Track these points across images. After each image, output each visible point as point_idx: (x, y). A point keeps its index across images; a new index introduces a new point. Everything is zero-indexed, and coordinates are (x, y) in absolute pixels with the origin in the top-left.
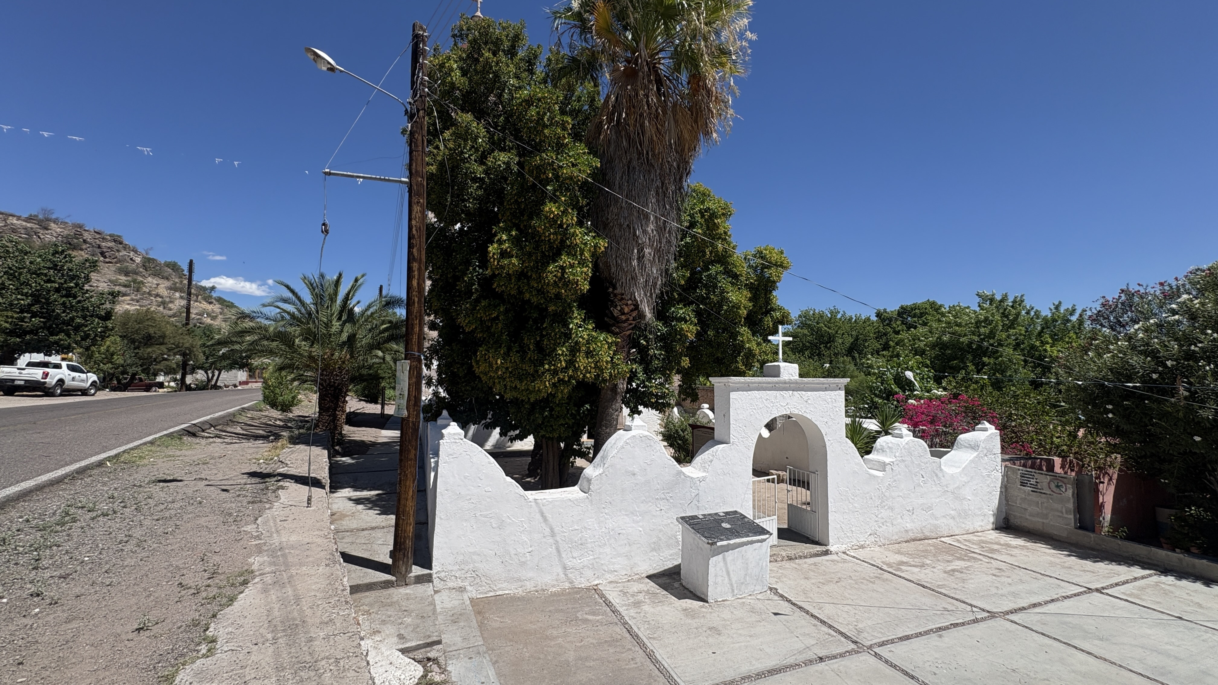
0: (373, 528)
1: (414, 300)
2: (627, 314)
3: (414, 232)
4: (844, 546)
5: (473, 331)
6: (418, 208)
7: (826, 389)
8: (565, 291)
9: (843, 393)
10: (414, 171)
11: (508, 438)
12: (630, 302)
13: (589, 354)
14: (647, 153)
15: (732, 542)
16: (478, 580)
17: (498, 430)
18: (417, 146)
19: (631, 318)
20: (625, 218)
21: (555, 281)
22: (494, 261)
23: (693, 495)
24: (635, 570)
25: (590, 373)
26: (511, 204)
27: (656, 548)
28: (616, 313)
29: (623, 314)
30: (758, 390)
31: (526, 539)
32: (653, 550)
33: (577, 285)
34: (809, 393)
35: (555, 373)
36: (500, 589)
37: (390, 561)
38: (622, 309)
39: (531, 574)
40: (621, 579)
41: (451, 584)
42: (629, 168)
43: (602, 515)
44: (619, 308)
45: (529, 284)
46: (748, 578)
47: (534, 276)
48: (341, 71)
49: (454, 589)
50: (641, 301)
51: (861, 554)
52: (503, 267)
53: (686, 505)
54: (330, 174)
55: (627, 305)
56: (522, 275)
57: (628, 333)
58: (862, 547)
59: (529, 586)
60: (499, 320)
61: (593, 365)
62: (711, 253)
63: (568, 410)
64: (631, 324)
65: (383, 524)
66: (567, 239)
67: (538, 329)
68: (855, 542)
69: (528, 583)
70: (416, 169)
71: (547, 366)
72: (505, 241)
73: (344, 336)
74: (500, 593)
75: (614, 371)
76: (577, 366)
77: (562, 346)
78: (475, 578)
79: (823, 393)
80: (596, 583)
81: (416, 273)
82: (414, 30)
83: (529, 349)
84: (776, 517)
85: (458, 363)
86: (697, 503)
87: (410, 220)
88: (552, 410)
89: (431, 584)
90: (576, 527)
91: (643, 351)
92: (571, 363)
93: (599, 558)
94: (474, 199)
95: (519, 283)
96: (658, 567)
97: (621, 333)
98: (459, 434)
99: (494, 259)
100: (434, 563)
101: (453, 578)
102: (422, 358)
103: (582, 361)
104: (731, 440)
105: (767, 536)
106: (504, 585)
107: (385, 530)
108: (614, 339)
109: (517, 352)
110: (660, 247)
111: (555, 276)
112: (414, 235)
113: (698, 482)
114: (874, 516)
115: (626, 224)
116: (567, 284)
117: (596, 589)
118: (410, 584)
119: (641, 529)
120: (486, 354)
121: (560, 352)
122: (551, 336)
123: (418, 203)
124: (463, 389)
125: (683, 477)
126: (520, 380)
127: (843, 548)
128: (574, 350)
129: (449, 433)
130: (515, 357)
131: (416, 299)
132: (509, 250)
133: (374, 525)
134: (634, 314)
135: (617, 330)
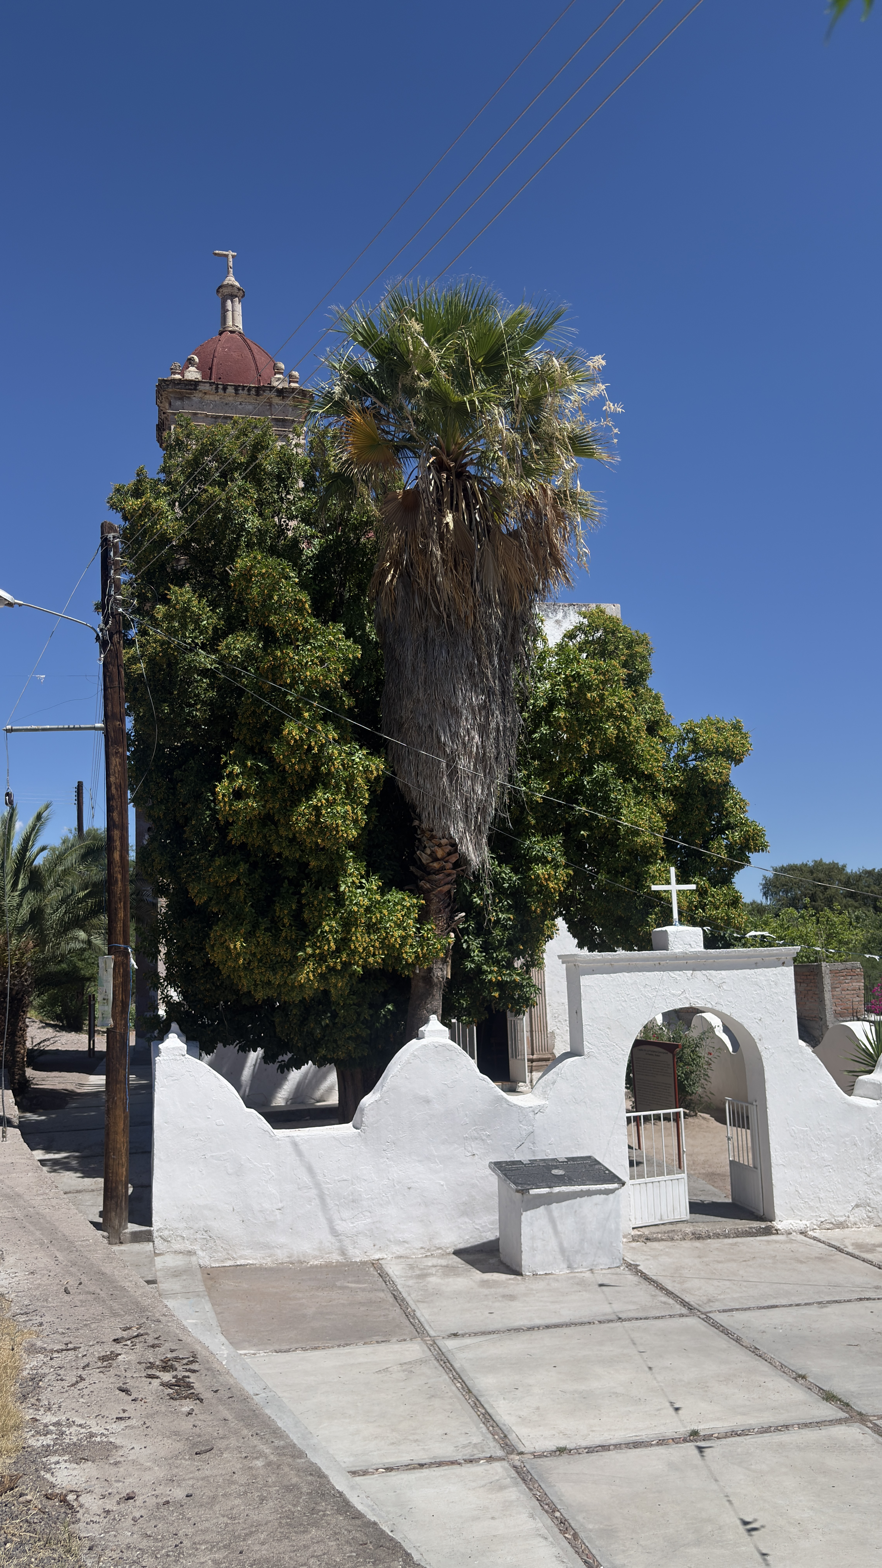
0: (78, 1192)
1: (116, 878)
2: (442, 859)
3: (114, 791)
4: (804, 1222)
5: (207, 903)
6: (117, 760)
7: (756, 966)
8: (323, 840)
9: (790, 971)
10: (110, 714)
11: (277, 1065)
12: (444, 841)
13: (371, 928)
14: (448, 616)
15: (556, 1190)
16: (211, 1244)
17: (260, 1051)
18: (112, 681)
19: (449, 865)
20: (425, 716)
21: (307, 828)
22: (225, 806)
23: (524, 1133)
24: (437, 1242)
25: (374, 955)
26: (248, 718)
27: (467, 1210)
28: (425, 858)
29: (436, 859)
30: (629, 970)
31: (274, 1191)
32: (464, 1213)
33: (338, 832)
34: (723, 972)
35: (321, 959)
36: (241, 1257)
37: (101, 1220)
38: (433, 852)
39: (282, 1240)
40: (414, 1254)
41: (177, 1246)
42: (426, 639)
43: (382, 1160)
44: (428, 851)
45: (277, 832)
46: (586, 1245)
47: (282, 821)
48: (20, 605)
49: (181, 1253)
50: (461, 839)
51: (835, 1236)
52: (237, 813)
53: (514, 1149)
54: (11, 730)
55: (440, 845)
56: (267, 820)
57: (446, 888)
58: (841, 1225)
59: (281, 1256)
60: (240, 885)
61: (377, 944)
62: (591, 744)
63: (359, 1014)
64: (449, 875)
65: (93, 1187)
66: (323, 765)
67: (294, 894)
68: (825, 1216)
69: (279, 1251)
70: (112, 711)
71: (309, 950)
72: (237, 775)
73: (25, 911)
74: (242, 1262)
75: (422, 950)
76: (353, 947)
77: (331, 919)
78: (207, 1241)
79: (752, 971)
80: (377, 1257)
81: (118, 843)
82: (102, 533)
83: (284, 926)
84: (685, 1176)
85: (192, 948)
86: (531, 1146)
87: (108, 775)
88: (335, 1015)
89: (151, 1244)
90: (345, 1177)
91: (477, 914)
92: (344, 943)
93: (380, 1222)
94: (204, 703)
95: (265, 831)
96: (472, 1240)
97: (434, 889)
98: (180, 1049)
99: (225, 802)
100: (155, 1218)
101: (179, 1238)
102: (130, 950)
103: (360, 940)
104: (586, 1050)
105: (616, 1185)
106: (247, 1252)
107: (95, 1193)
108: (415, 901)
109: (266, 930)
110: (484, 754)
111: (307, 820)
112: (113, 796)
113: (531, 1114)
114: (862, 1175)
115: (427, 725)
116: (324, 830)
117: (376, 1265)
118: (126, 1243)
119: (442, 1183)
120: (221, 936)
121: (327, 928)
122: (313, 905)
123: (116, 753)
124: (202, 988)
125: (505, 1106)
126: (273, 970)
127: (801, 1225)
128: (348, 923)
129: (167, 1048)
130: (263, 937)
131: (119, 876)
132: (244, 787)
133: (80, 1188)
134: (454, 858)
135: (428, 885)
